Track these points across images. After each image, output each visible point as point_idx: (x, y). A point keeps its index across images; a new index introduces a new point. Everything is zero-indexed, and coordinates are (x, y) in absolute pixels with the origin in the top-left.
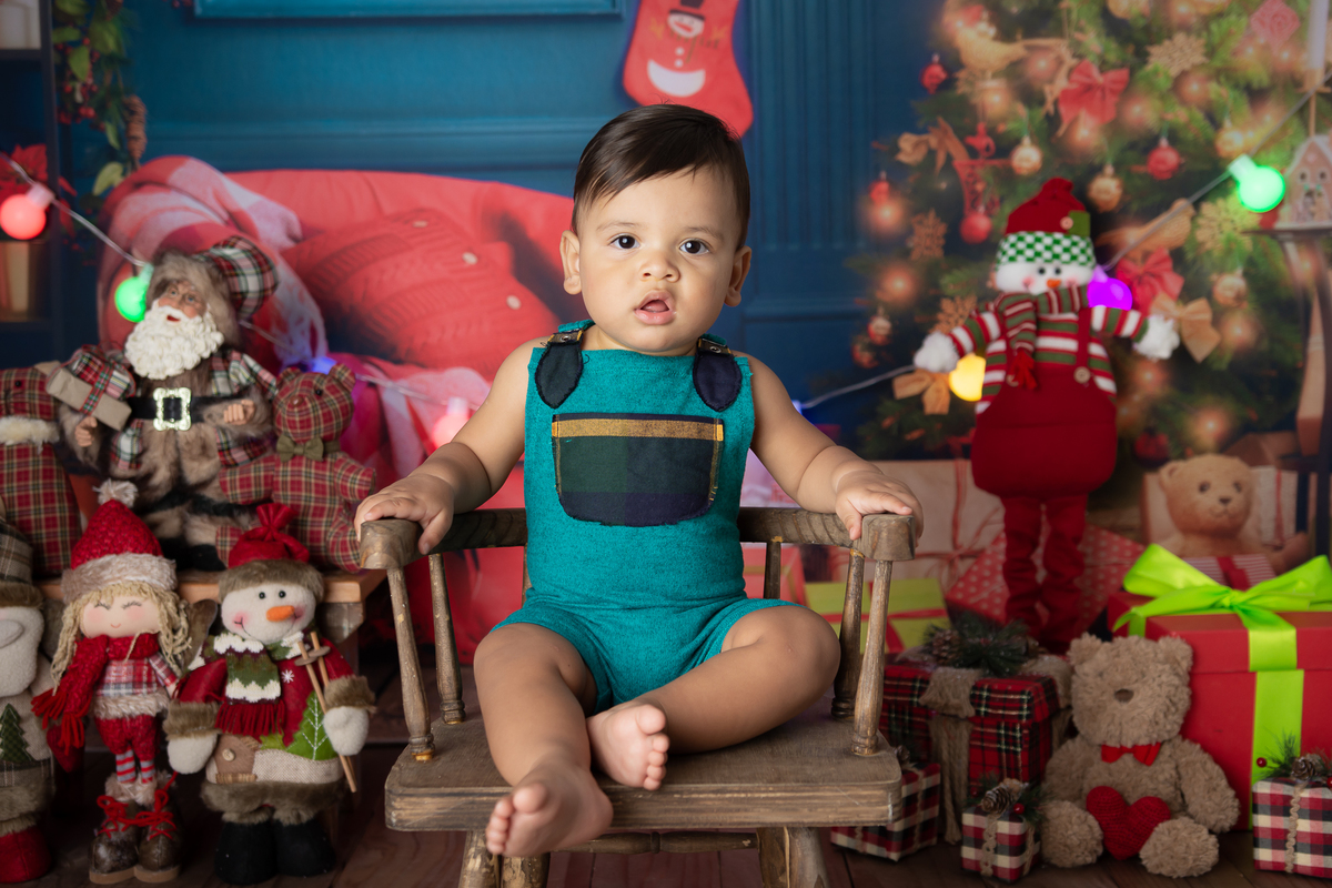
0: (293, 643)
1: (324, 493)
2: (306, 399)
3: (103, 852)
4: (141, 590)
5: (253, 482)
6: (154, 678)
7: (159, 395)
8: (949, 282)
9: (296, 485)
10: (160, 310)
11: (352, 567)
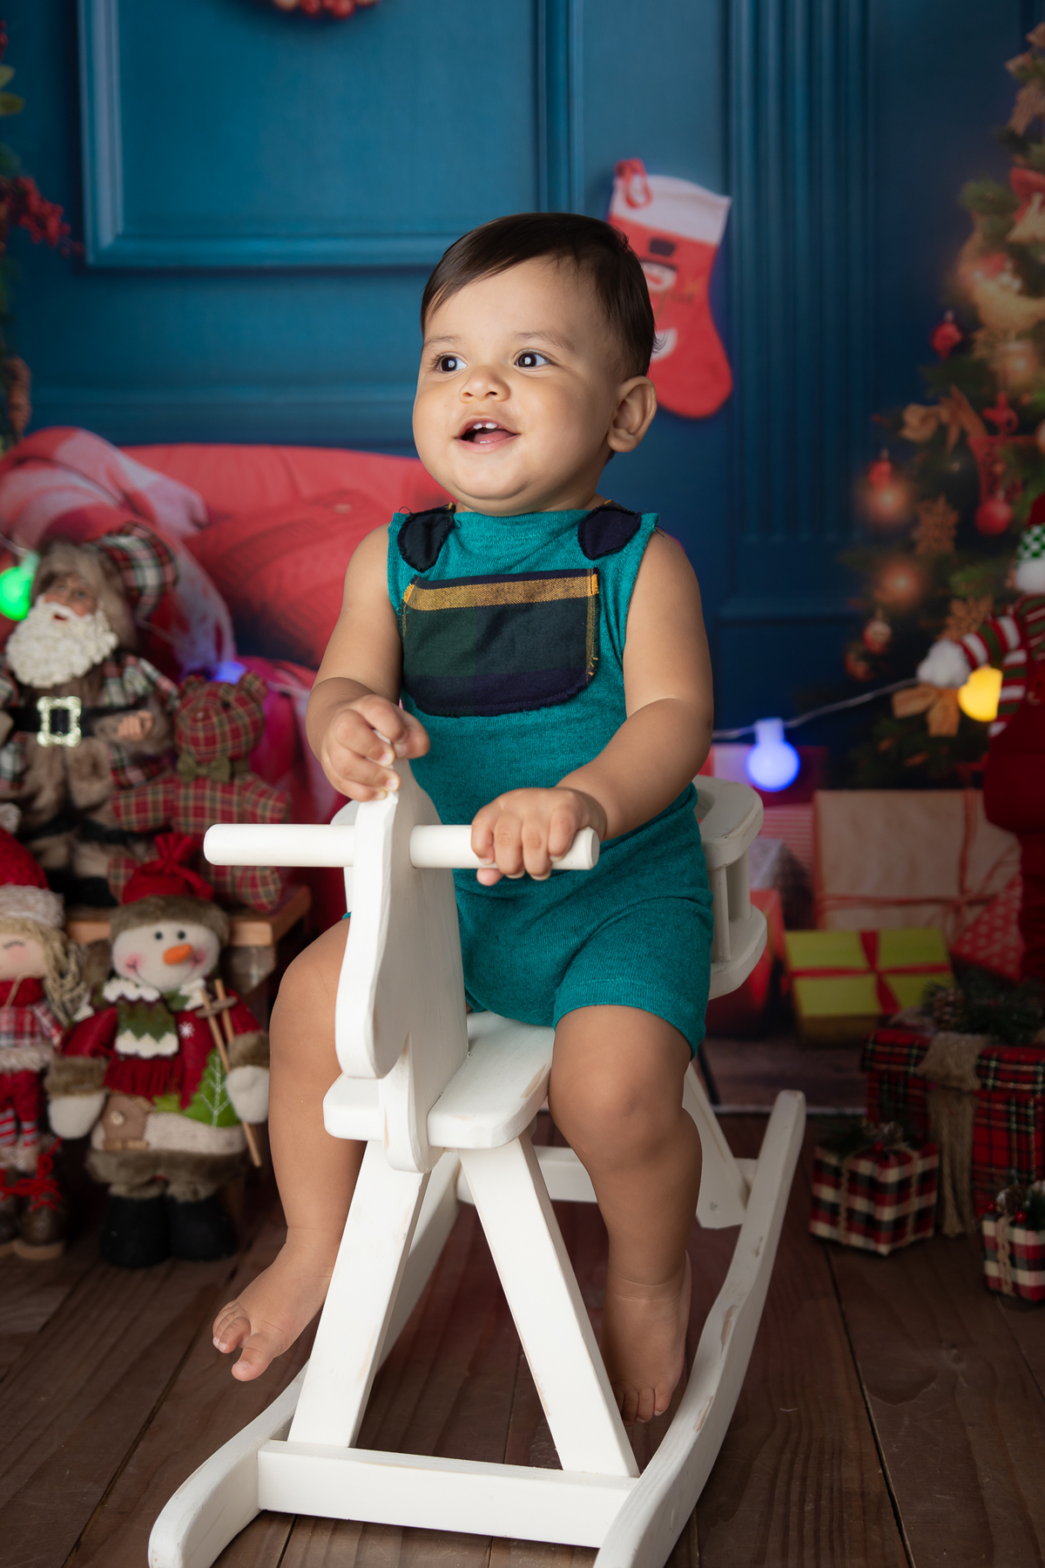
1: (230, 820)
4: (25, 928)
6: (37, 1028)
7: (44, 706)
8: (960, 581)
9: (200, 811)
10: (46, 608)
11: (262, 906)
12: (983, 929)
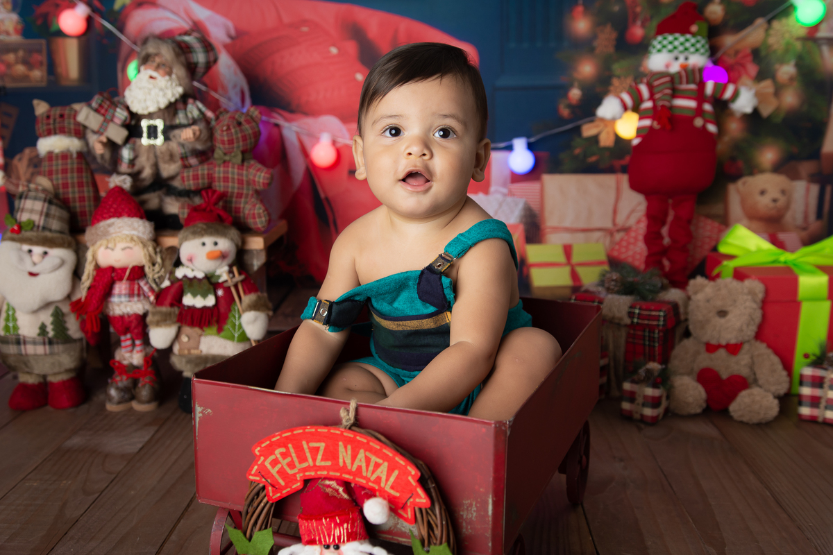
0: (223, 273)
1: (243, 184)
2: (231, 127)
3: (113, 392)
4: (132, 239)
5: (200, 177)
6: (141, 292)
7: (144, 124)
8: (617, 68)
9: (226, 179)
10: (145, 73)
11: (258, 228)
12: (624, 244)
